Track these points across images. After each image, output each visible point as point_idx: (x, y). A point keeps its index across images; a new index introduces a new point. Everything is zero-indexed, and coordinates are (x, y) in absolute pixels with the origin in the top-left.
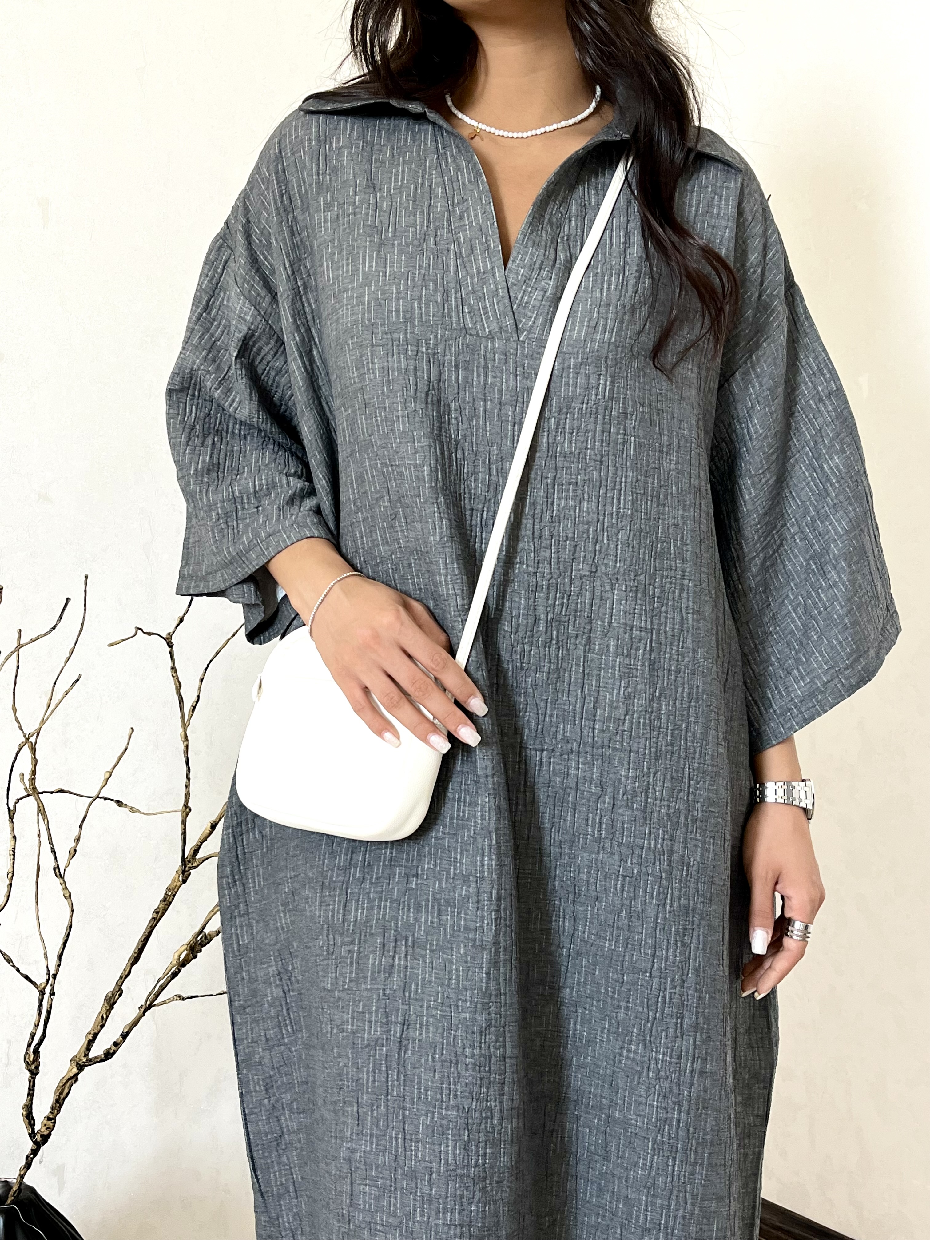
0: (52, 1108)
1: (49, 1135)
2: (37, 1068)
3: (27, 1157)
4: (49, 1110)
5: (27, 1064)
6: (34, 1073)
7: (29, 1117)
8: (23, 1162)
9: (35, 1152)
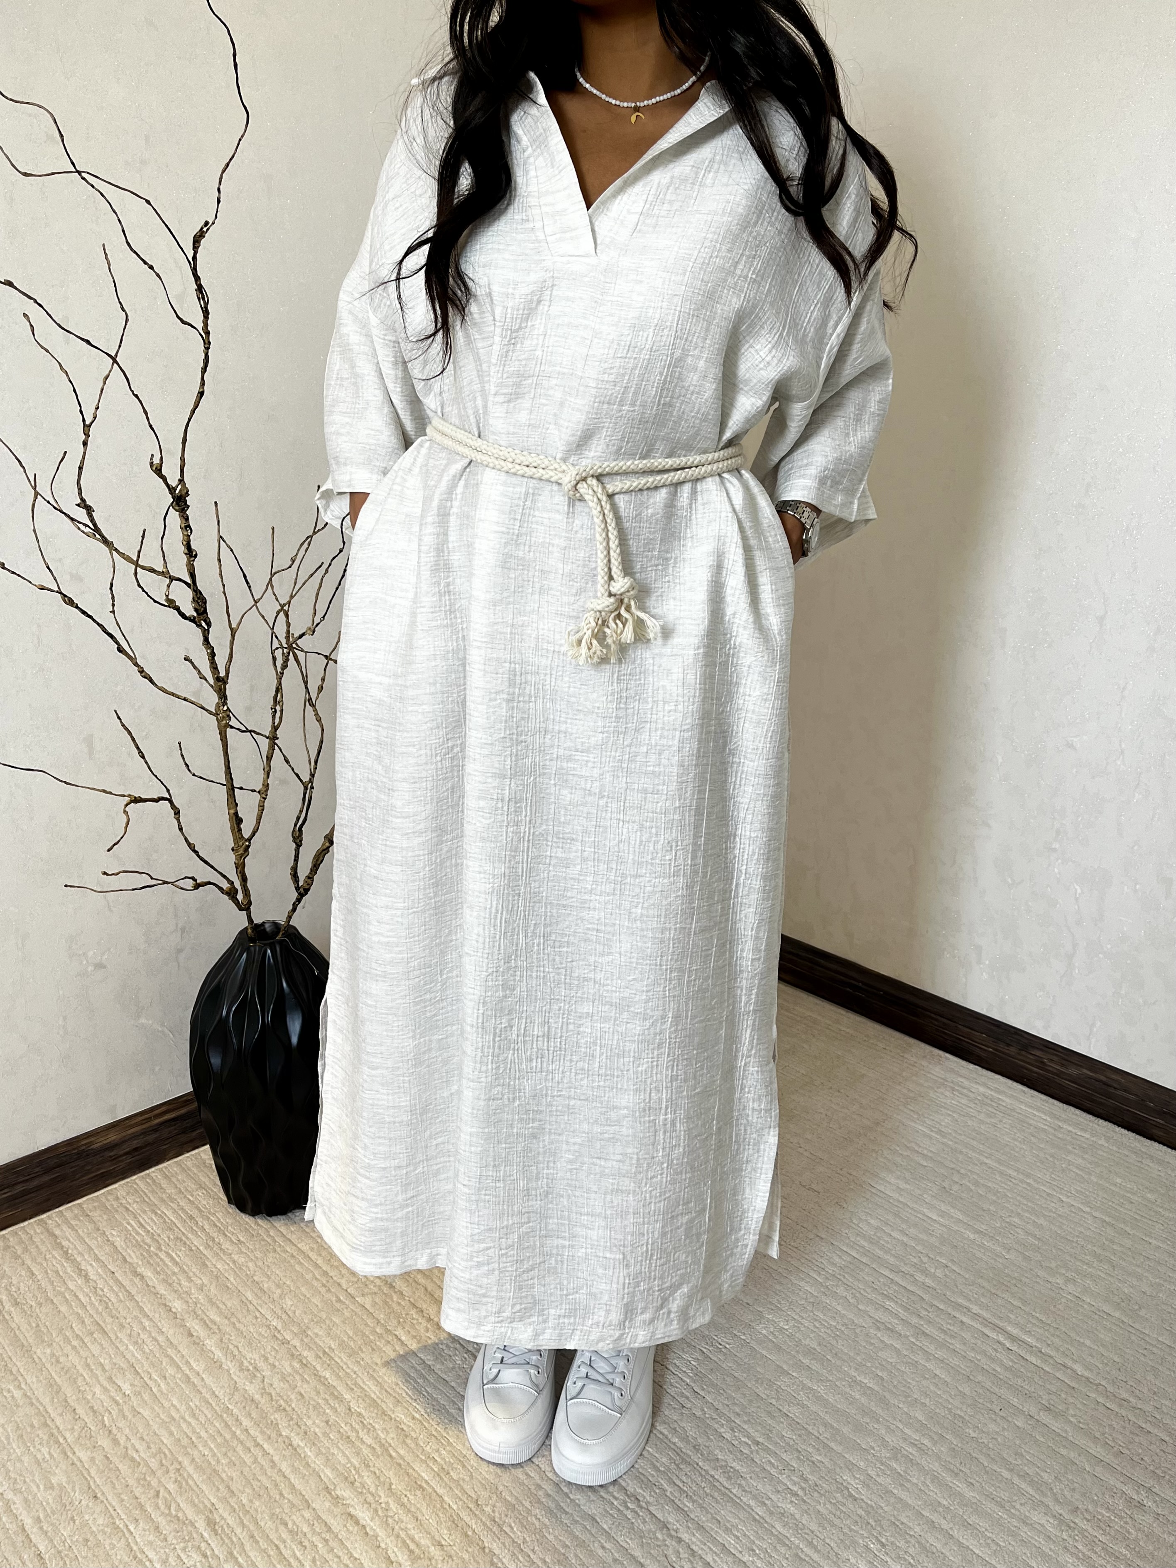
0: (311, 870)
1: (309, 890)
2: (301, 841)
3: (294, 904)
4: (309, 871)
5: (294, 838)
6: (299, 845)
7: (295, 876)
8: (291, 907)
9: (299, 900)
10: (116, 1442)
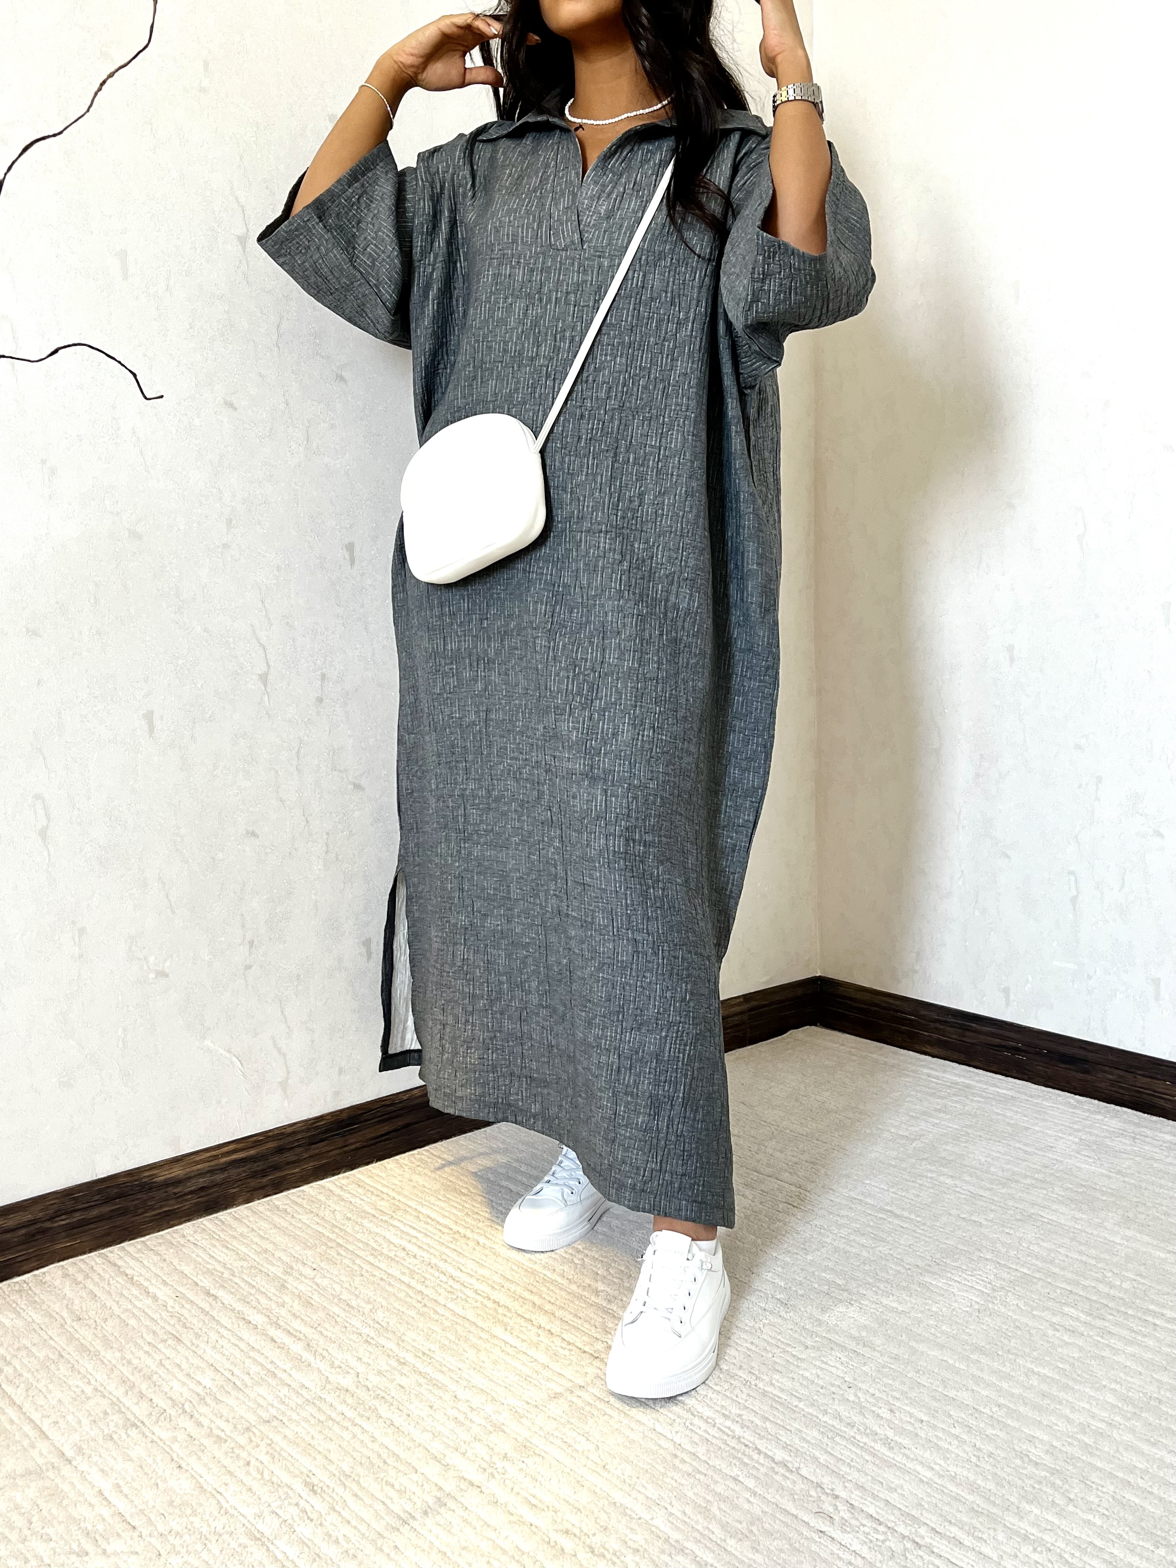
10: (199, 1424)
